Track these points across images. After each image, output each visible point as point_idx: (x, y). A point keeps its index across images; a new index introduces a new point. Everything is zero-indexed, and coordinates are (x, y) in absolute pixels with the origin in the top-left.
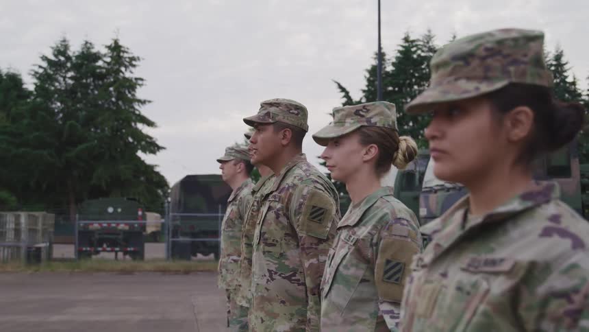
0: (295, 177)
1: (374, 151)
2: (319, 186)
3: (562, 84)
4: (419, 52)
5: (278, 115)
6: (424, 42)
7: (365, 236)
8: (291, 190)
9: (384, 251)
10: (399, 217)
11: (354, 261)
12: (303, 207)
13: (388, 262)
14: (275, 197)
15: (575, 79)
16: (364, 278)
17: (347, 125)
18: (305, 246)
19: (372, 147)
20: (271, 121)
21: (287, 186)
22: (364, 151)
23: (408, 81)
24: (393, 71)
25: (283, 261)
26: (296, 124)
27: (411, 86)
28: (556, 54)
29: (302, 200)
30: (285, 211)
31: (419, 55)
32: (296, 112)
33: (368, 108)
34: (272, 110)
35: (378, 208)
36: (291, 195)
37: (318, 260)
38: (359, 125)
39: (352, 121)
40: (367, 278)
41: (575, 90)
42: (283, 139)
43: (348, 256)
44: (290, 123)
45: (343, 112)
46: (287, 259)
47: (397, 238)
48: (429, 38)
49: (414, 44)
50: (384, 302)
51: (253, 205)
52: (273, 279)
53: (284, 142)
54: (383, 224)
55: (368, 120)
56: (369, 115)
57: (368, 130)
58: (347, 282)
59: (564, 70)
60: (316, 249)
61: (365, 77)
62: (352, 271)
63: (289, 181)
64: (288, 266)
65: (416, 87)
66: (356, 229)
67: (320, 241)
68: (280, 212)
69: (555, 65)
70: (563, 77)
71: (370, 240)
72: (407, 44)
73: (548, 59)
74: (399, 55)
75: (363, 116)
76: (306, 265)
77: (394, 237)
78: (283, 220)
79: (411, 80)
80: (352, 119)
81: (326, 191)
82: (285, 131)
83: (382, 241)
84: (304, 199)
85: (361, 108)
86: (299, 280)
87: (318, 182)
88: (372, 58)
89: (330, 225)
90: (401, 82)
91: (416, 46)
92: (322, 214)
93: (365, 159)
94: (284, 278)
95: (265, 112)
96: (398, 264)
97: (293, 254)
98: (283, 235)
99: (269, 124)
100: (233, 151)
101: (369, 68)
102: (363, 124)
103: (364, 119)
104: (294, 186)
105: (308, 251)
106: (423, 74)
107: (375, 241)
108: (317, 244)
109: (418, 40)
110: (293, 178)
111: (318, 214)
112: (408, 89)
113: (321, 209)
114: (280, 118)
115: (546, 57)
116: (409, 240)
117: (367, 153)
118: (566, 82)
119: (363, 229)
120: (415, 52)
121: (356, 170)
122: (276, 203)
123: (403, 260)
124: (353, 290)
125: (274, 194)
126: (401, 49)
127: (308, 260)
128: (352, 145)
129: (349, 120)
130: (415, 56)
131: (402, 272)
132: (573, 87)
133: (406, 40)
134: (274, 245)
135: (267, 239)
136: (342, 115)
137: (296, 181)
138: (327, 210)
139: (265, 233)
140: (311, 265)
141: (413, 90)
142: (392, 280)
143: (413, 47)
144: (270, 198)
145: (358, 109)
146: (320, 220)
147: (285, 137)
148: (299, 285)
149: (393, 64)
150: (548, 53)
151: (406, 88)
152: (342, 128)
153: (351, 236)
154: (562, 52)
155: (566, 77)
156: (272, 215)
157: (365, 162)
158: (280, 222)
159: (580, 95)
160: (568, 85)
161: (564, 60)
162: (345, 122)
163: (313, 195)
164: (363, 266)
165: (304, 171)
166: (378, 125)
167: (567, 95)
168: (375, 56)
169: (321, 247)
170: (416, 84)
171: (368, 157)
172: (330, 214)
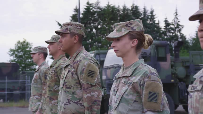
0: (81, 57)
1: (136, 42)
2: (92, 62)
3: (153, 24)
4: (93, 9)
5: (72, 29)
6: (96, 5)
7: (137, 81)
8: (78, 62)
9: (147, 88)
10: (152, 72)
11: (132, 93)
12: (85, 70)
13: (150, 93)
14: (71, 66)
15: (159, 21)
16: (136, 100)
17: (123, 31)
18: (85, 88)
19: (135, 40)
20: (69, 32)
21: (77, 61)
22: (131, 42)
23: (89, 22)
24: (82, 17)
25: (74, 95)
26: (80, 33)
27: (90, 24)
28: (151, 11)
29: (84, 67)
30: (76, 72)
31: (93, 11)
32: (80, 28)
33: (131, 23)
34: (69, 27)
35: (140, 68)
36: (78, 65)
37: (91, 95)
38: (129, 31)
39: (125, 29)
40: (137, 100)
41: (159, 27)
42: (74, 40)
43: (128, 90)
44: (77, 33)
45: (120, 26)
46: (76, 95)
47: (154, 82)
48: (98, 3)
49: (91, 5)
50: (148, 111)
51: (52, 72)
52: (70, 104)
53: (75, 42)
54: (145, 75)
55: (132, 28)
56: (132, 26)
57: (132, 33)
58: (127, 101)
59: (154, 18)
60: (90, 89)
61: (70, 20)
62: (130, 97)
63: (78, 59)
64: (76, 97)
65: (92, 24)
66: (130, 78)
67: (92, 86)
68: (74, 73)
69: (151, 16)
70: (154, 21)
71: (139, 83)
72: (88, 5)
73: (148, 13)
74: (85, 10)
75: (129, 27)
76: (85, 96)
77: (152, 81)
78: (75, 76)
79: (90, 21)
80: (125, 28)
81: (95, 64)
82: (75, 37)
83: (146, 83)
84: (85, 67)
85: (129, 23)
86: (81, 104)
87: (91, 60)
88: (73, 11)
89: (96, 79)
90: (86, 22)
91: (92, 6)
92: (93, 73)
93: (132, 46)
94: (74, 103)
95: (66, 28)
96: (155, 93)
97: (79, 92)
98: (75, 83)
99: (68, 33)
100: (37, 49)
101: (72, 15)
102: (130, 30)
103: (130, 28)
104: (80, 61)
105: (86, 90)
106: (95, 19)
107: (141, 83)
108: (90, 87)
109: (93, 4)
110: (80, 57)
111: (91, 74)
112: (89, 25)
113: (92, 71)
114: (73, 30)
115: (147, 12)
116: (158, 82)
117: (133, 43)
118: (155, 23)
119: (134, 78)
120: (92, 9)
121: (128, 52)
122: (72, 69)
123: (157, 92)
124: (130, 105)
125: (71, 65)
126: (86, 7)
127: (86, 94)
128: (126, 40)
129: (123, 29)
130: (92, 11)
131: (157, 97)
132: (158, 25)
133: (88, 3)
134: (70, 88)
135: (67, 85)
136: (120, 27)
137: (81, 59)
138: (95, 72)
139: (66, 82)
140: (88, 96)
141: (91, 25)
142: (153, 101)
143: (91, 7)
144: (69, 67)
145: (127, 23)
146: (92, 76)
147: (75, 39)
148: (81, 106)
149: (82, 14)
150: (148, 11)
151: (88, 25)
152: (121, 33)
153: (127, 81)
154: (153, 10)
155: (155, 21)
156: (70, 74)
157: (132, 47)
158: (74, 78)
159: (161, 28)
160: (156, 24)
161: (154, 14)
162: (122, 30)
163: (89, 65)
164: (136, 94)
165: (85, 55)
166: (137, 30)
167: (155, 29)
168: (74, 10)
169: (92, 88)
170: (92, 23)
171: (133, 45)
172: (97, 74)
